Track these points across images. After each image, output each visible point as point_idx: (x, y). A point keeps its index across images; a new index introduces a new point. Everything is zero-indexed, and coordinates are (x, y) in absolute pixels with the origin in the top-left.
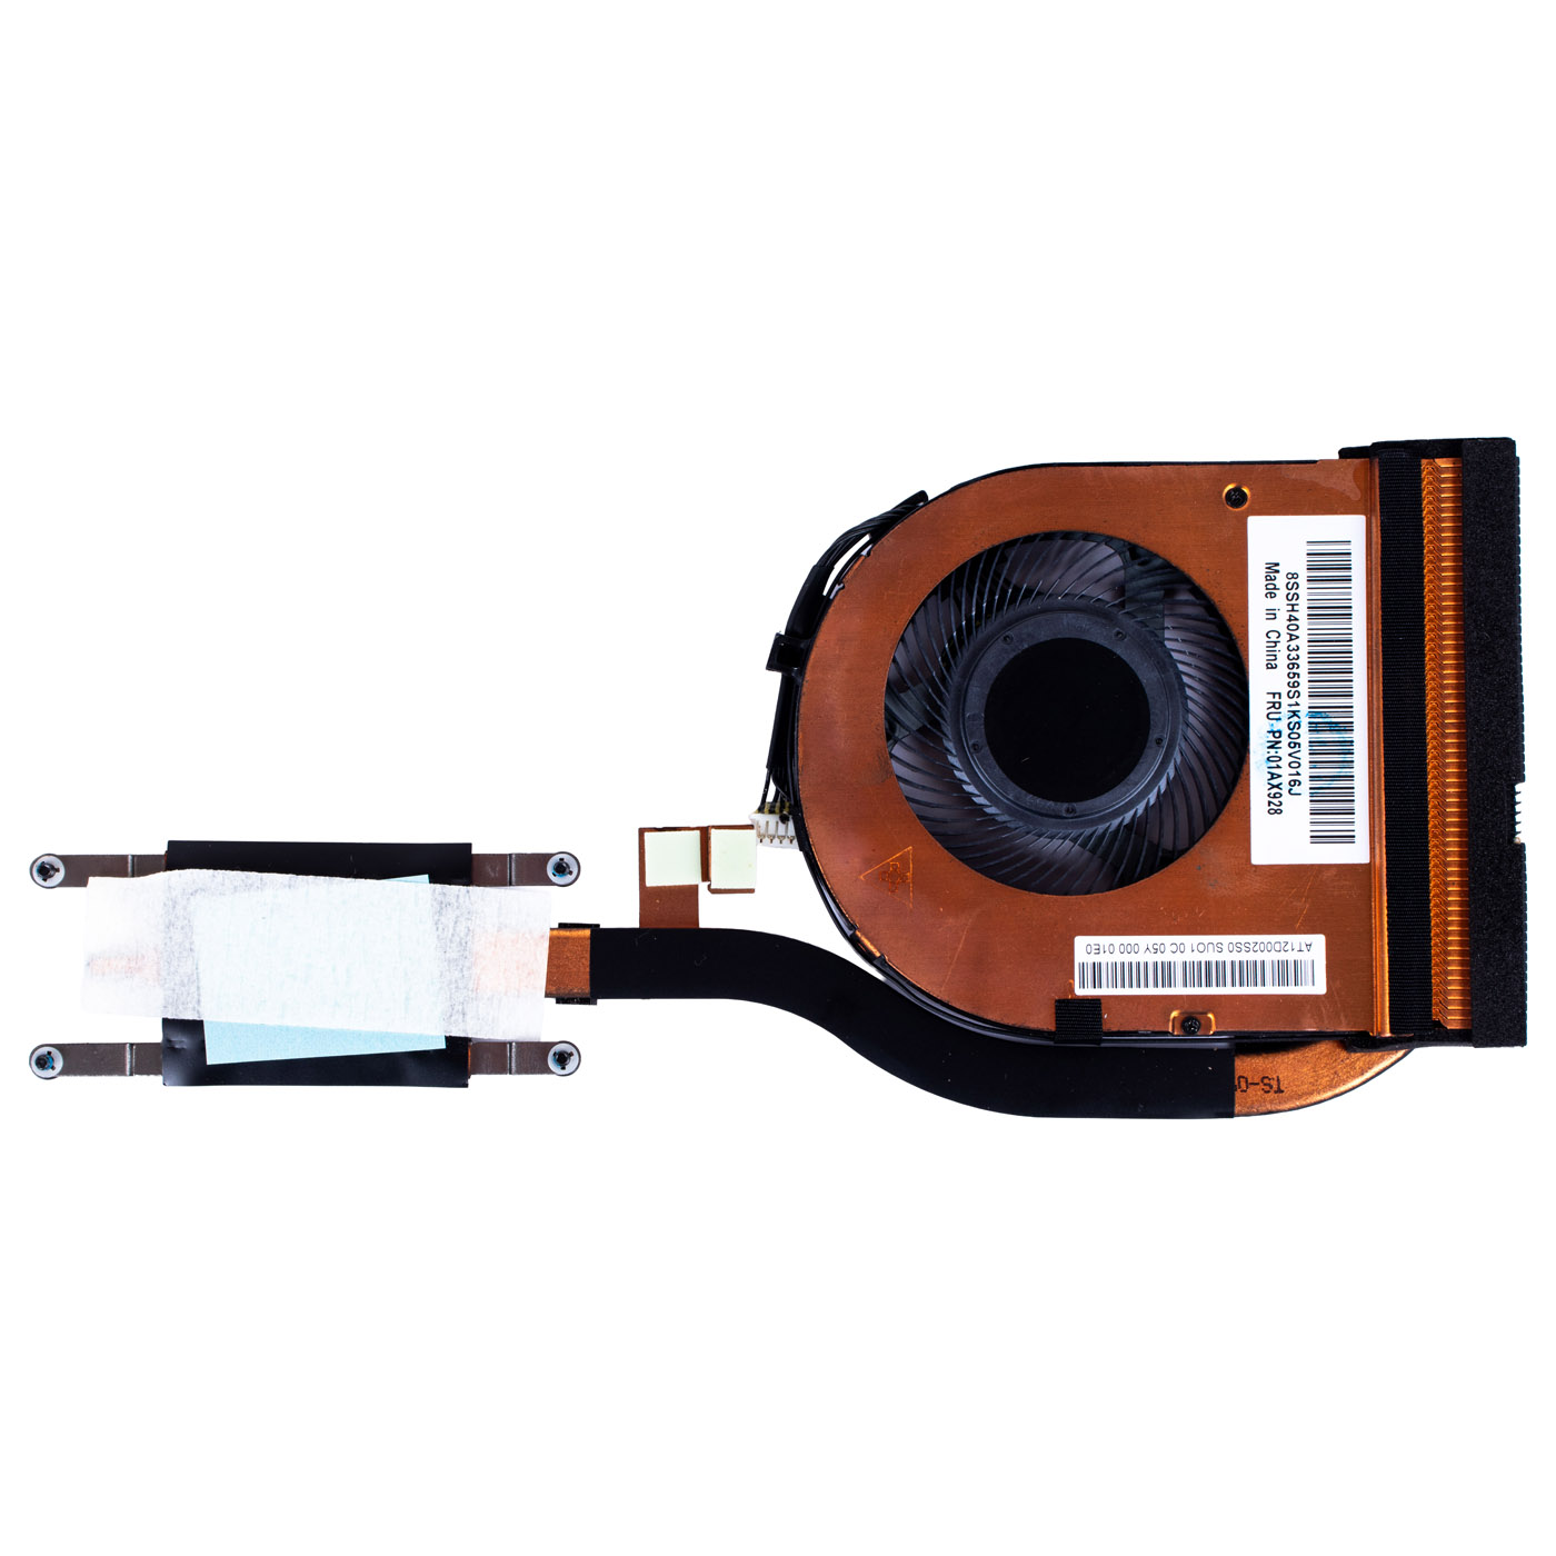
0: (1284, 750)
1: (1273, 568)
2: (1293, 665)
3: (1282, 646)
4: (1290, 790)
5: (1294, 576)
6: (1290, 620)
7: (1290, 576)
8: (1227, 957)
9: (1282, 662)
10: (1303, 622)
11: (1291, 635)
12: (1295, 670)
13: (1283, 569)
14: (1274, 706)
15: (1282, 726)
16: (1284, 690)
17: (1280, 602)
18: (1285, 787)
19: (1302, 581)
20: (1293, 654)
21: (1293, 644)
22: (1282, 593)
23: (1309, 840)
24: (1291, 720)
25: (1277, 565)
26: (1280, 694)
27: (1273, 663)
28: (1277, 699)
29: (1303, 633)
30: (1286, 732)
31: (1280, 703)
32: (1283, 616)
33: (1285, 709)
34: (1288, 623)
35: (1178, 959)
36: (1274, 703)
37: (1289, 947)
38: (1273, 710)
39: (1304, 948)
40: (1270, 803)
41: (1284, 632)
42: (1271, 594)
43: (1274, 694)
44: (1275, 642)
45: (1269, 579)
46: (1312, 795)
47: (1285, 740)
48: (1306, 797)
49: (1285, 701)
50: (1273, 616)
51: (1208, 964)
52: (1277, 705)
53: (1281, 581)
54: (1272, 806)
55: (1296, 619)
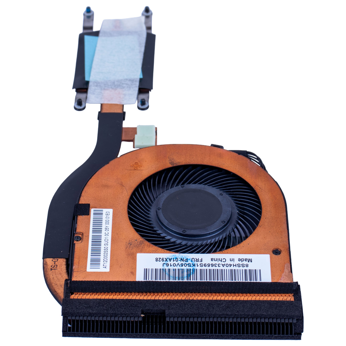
0: (180, 263)
1: (250, 260)
2: (212, 265)
3: (220, 262)
4: (165, 264)
5: (247, 266)
6: (230, 265)
7: (247, 265)
8: (103, 247)
9: (214, 262)
10: (229, 268)
11: (224, 265)
12: (211, 265)
13: (250, 263)
14: (197, 260)
15: (189, 262)
16: (203, 263)
17: (237, 262)
18: (166, 262)
19: (245, 268)
20: (217, 265)
21: (221, 265)
22: (240, 263)
23: (146, 268)
24: (192, 264)
25: (251, 262)
26: (202, 261)
27: (214, 260)
28: (199, 261)
29: (225, 268)
30: (187, 263)
31: (198, 261)
32: (232, 263)
33: (196, 263)
34: (229, 264)
35: (103, 234)
36: (198, 260)
37: (105, 262)
38: (195, 260)
39: (104, 266)
40: (160, 258)
41: (226, 263)
42: (239, 260)
43: (202, 260)
44: (221, 261)
45: (246, 260)
46: (163, 269)
47: (184, 263)
48: (162, 268)
49: (199, 263)
50: (231, 260)
51: (101, 242)
52: (197, 261)
53: (245, 263)
54: (159, 259)
55: (230, 266)
